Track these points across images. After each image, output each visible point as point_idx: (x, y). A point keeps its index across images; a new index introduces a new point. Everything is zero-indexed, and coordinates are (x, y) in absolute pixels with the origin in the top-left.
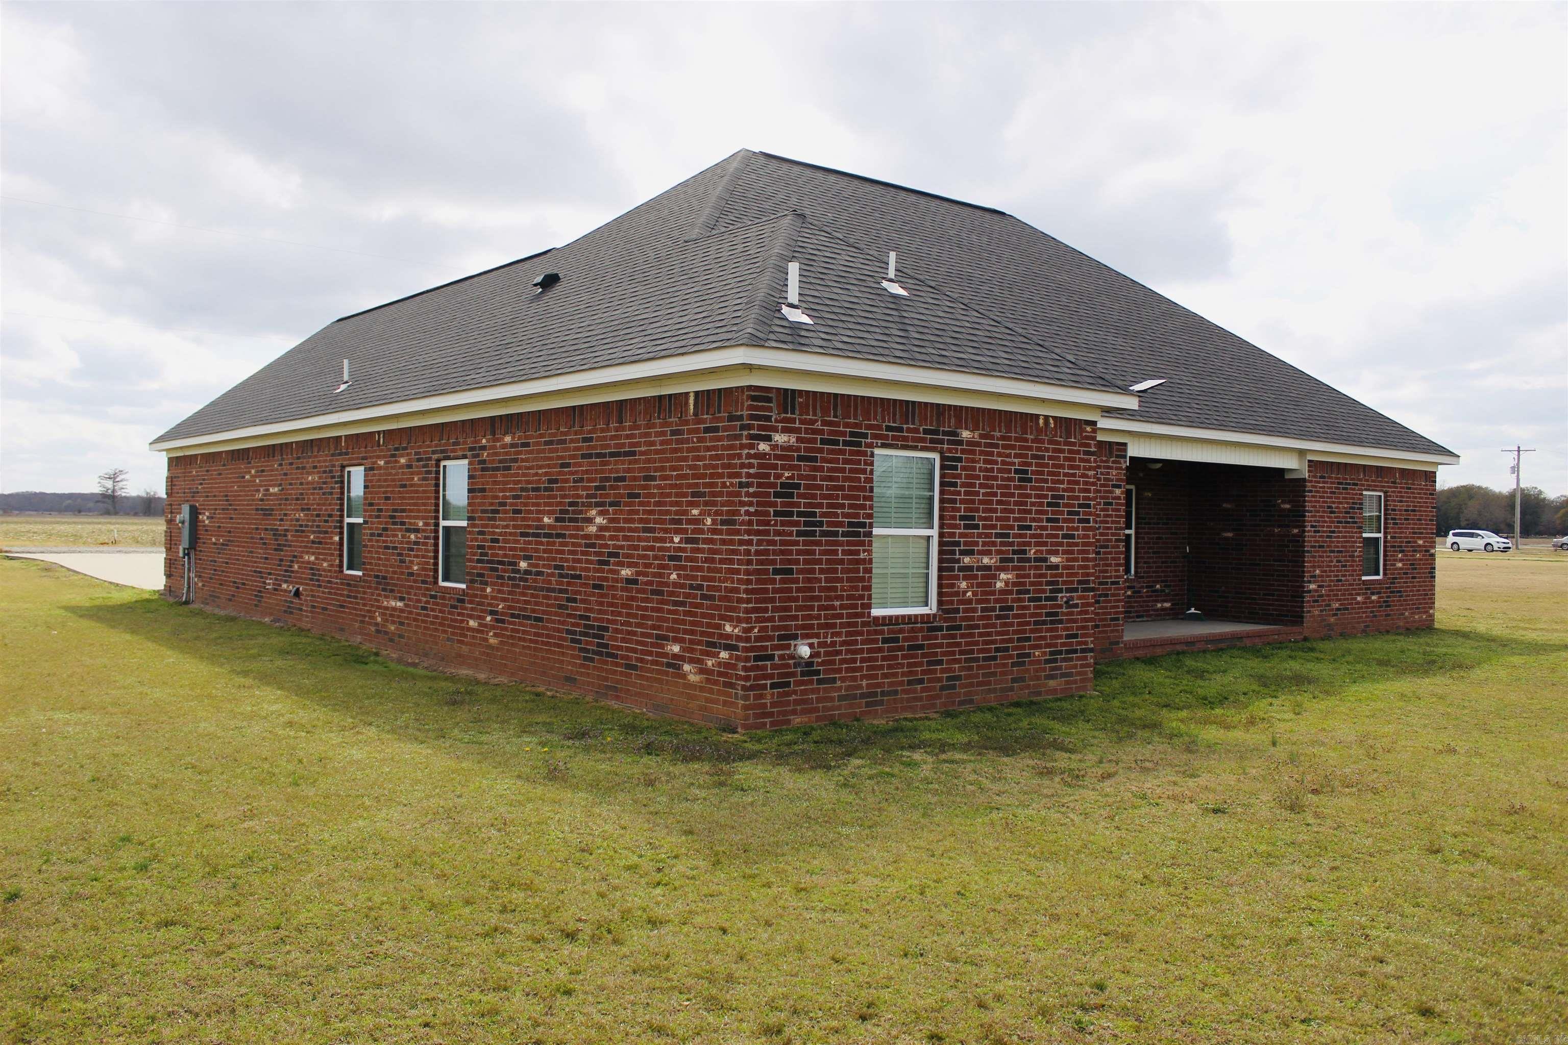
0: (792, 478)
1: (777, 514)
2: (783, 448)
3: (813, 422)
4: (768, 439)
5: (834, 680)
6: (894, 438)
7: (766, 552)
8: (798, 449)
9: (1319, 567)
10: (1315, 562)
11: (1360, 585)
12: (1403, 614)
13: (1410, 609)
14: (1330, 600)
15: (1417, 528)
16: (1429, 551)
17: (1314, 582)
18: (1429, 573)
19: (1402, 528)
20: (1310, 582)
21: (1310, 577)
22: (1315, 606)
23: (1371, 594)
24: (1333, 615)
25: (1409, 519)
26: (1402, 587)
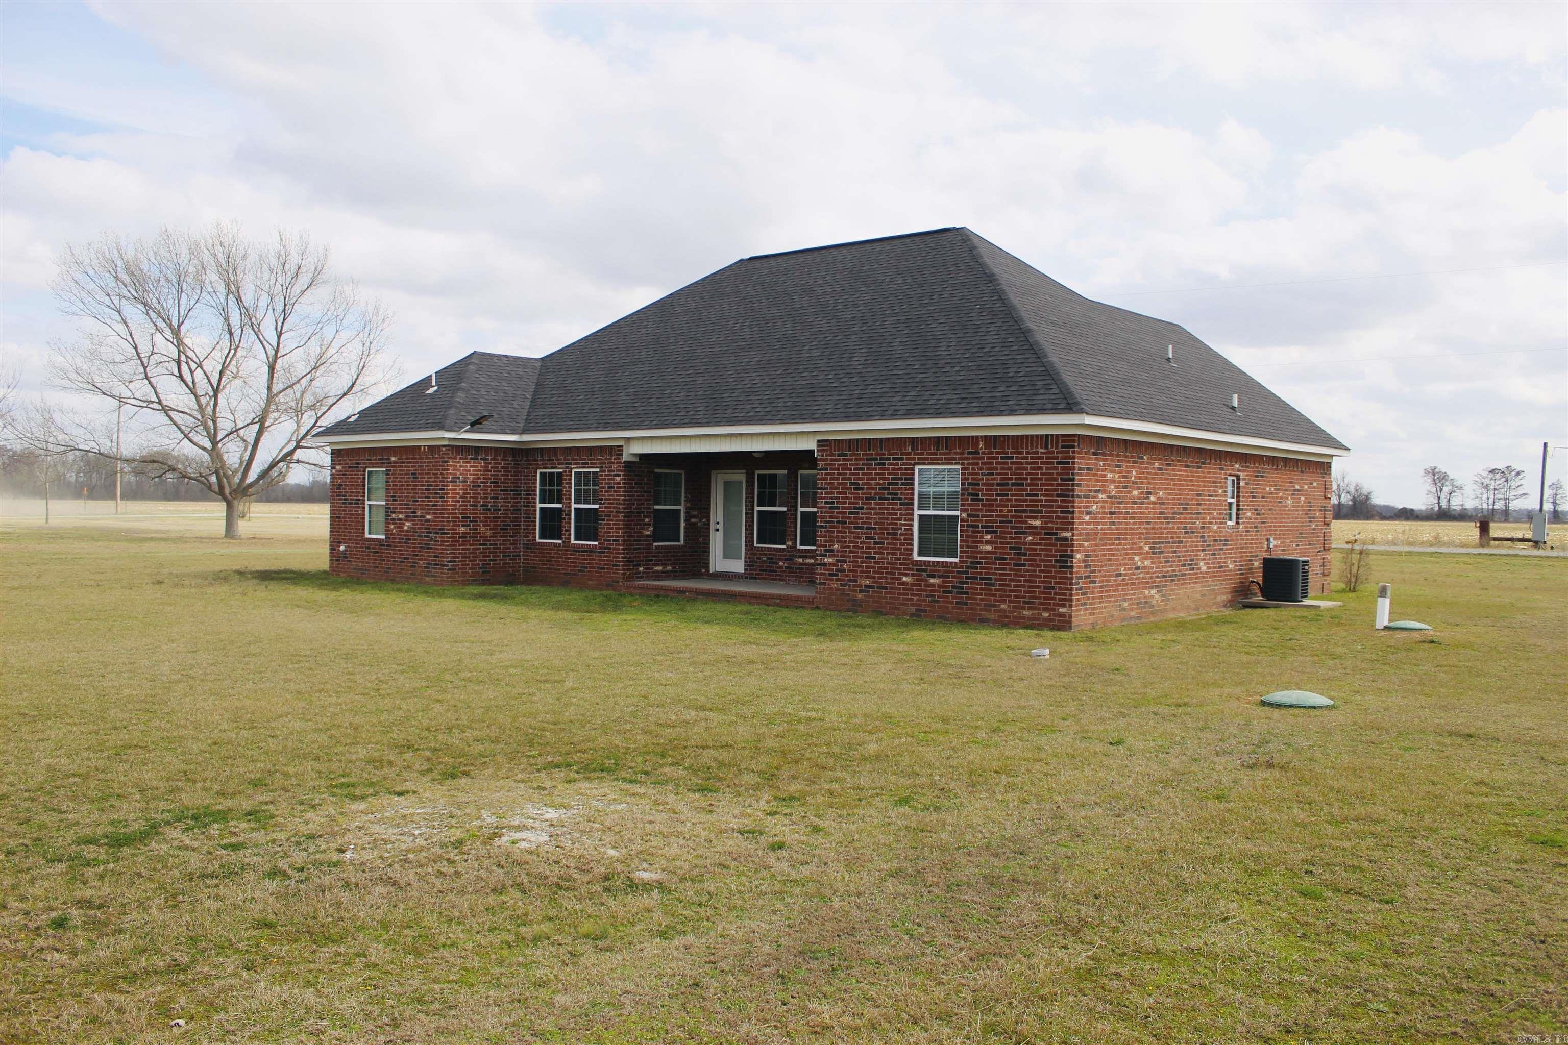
0: (341, 482)
1: (336, 495)
2: (339, 471)
3: (346, 460)
4: (335, 468)
5: (352, 561)
6: (369, 463)
7: (334, 510)
8: (342, 471)
9: (838, 542)
10: (832, 537)
11: (908, 564)
12: (995, 606)
13: (1010, 601)
14: (857, 576)
15: (1027, 506)
16: (1056, 534)
17: (830, 556)
18: (1056, 561)
19: (992, 505)
20: (825, 556)
21: (825, 551)
22: (832, 580)
23: (933, 577)
24: (861, 591)
25: (1007, 495)
26: (993, 574)
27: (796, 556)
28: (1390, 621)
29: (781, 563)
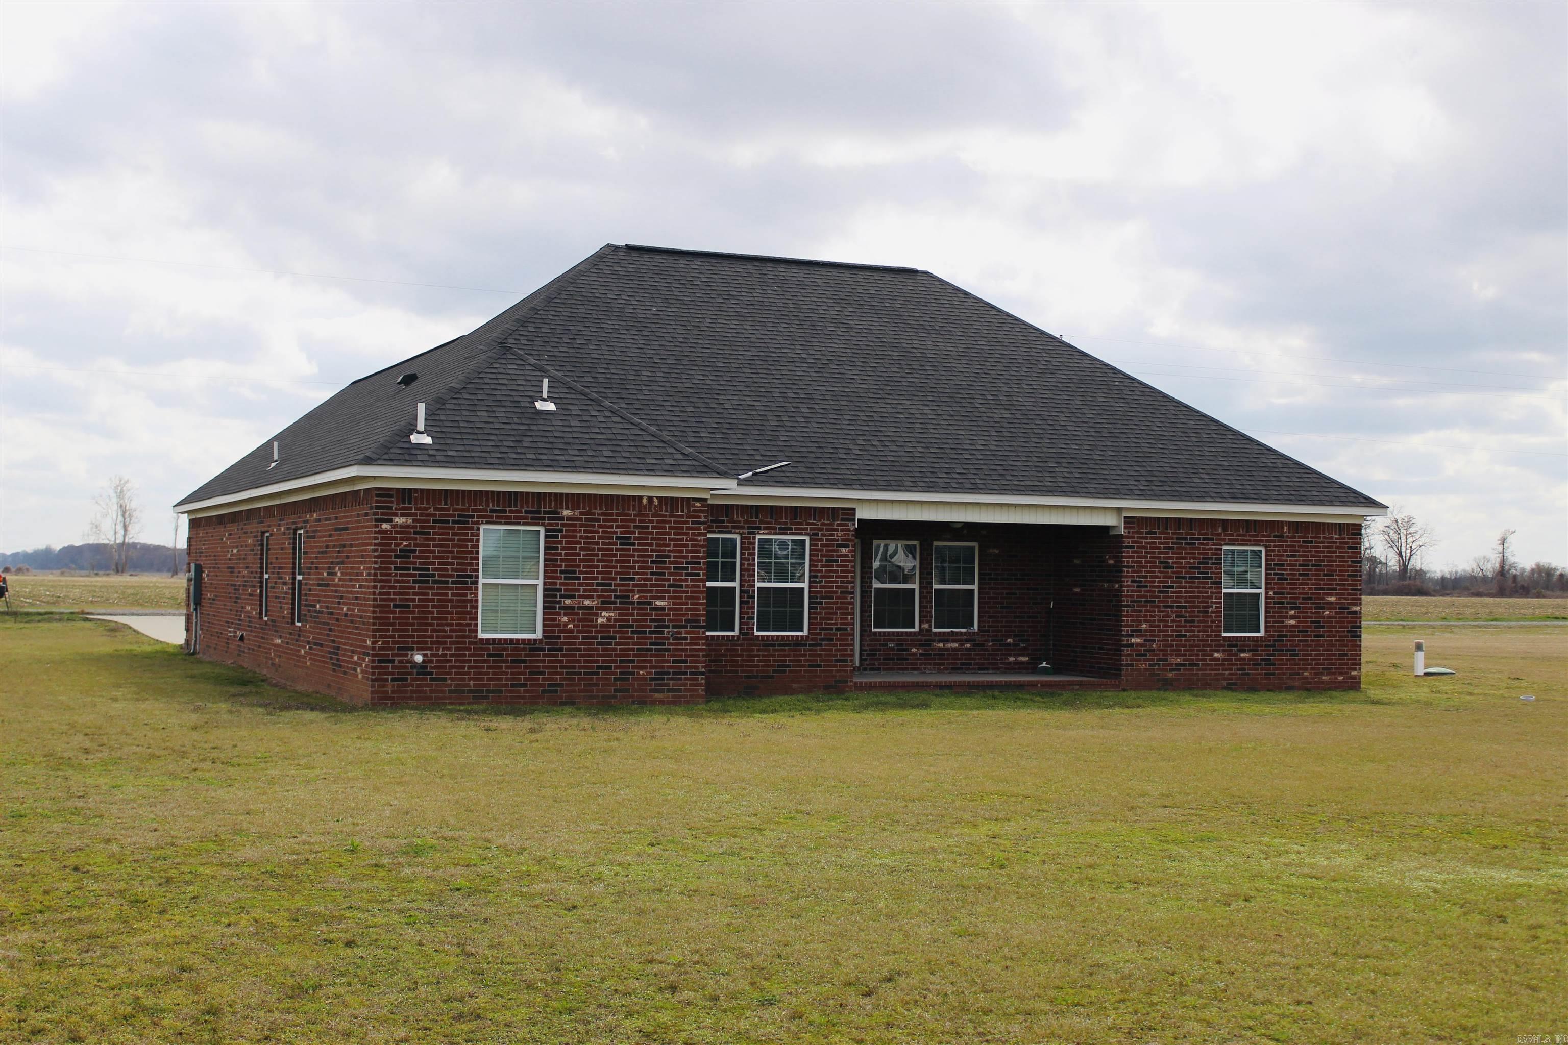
0: (410, 545)
1: (396, 569)
2: (401, 527)
3: (426, 509)
4: (390, 521)
5: (445, 679)
6: (497, 517)
7: (389, 594)
8: (415, 527)
9: (1146, 621)
10: (1140, 616)
11: (1219, 641)
12: (1298, 674)
13: (1312, 669)
14: (1166, 655)
15: (1324, 584)
16: (1348, 608)
17: (1137, 636)
18: (1348, 632)
19: (1295, 584)
20: (1132, 636)
21: (1132, 631)
22: (1140, 660)
23: (1243, 651)
24: (1171, 670)
25: (1308, 575)
26: (1297, 645)
27: (934, 641)
28: (1426, 667)
29: (914, 650)
